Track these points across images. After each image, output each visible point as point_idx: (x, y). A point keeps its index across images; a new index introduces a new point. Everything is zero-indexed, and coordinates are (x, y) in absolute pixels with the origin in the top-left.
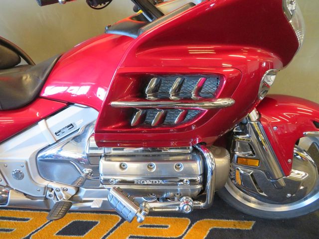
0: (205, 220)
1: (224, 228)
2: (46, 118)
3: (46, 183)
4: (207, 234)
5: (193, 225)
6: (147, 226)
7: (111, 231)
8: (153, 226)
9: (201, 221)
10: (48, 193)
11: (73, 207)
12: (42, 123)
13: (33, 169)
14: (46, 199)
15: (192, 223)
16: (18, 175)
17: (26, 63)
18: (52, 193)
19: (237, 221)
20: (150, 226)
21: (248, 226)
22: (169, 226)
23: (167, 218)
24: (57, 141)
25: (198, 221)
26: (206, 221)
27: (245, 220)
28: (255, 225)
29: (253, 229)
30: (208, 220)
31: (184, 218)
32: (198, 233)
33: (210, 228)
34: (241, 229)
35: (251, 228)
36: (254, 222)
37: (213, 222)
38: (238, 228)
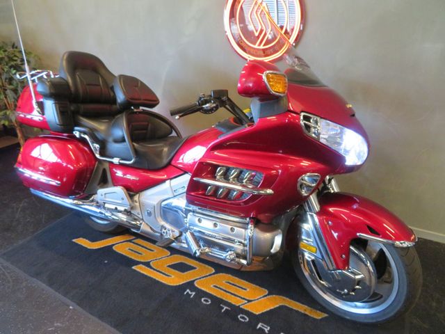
1: (294, 308)
2: (171, 179)
3: (163, 223)
4: (276, 307)
5: (268, 297)
6: (230, 284)
7: (203, 277)
8: (235, 285)
9: (277, 296)
10: (163, 230)
11: (174, 244)
12: (168, 182)
13: (157, 211)
14: (161, 234)
15: (268, 295)
16: (150, 214)
17: (176, 135)
18: (165, 231)
19: (309, 308)
20: (233, 285)
22: (248, 290)
24: (175, 196)
26: (282, 298)
27: (319, 310)
28: (326, 318)
29: (321, 320)
30: (285, 298)
31: (263, 289)
32: (268, 303)
33: (281, 304)
34: (309, 315)
35: (320, 318)
36: (326, 315)
37: (288, 301)
38: (306, 313)
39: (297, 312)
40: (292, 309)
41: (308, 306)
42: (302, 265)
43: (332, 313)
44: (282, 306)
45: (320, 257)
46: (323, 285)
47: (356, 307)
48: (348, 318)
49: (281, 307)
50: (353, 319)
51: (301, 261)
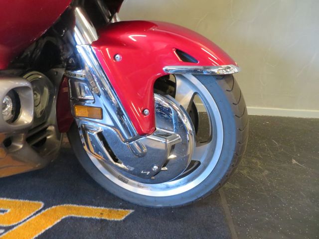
0: (65, 205)
4: (56, 223)
5: (43, 211)
9: (58, 206)
15: (44, 208)
19: (108, 209)
21: (119, 215)
22: (9, 211)
23: (13, 200)
25: (54, 207)
26: (65, 207)
27: (121, 207)
28: (131, 215)
29: (124, 221)
30: (70, 205)
31: (36, 202)
32: (43, 221)
33: (64, 217)
34: (108, 219)
35: (123, 218)
36: (131, 211)
37: (75, 209)
38: (103, 218)
39: (90, 220)
40: (82, 219)
41: (105, 207)
42: (85, 147)
43: (138, 206)
44: (65, 219)
45: (111, 123)
46: (121, 168)
47: (168, 188)
48: (160, 205)
49: (63, 221)
50: (167, 205)
51: (83, 141)
